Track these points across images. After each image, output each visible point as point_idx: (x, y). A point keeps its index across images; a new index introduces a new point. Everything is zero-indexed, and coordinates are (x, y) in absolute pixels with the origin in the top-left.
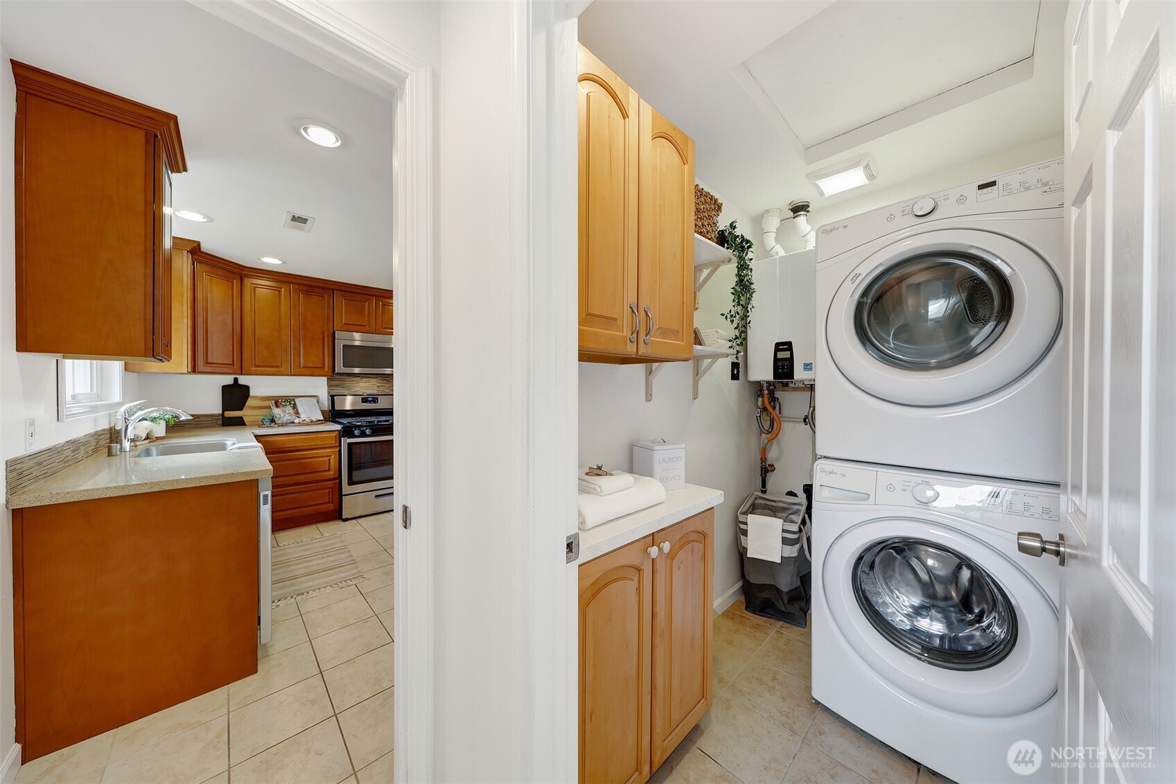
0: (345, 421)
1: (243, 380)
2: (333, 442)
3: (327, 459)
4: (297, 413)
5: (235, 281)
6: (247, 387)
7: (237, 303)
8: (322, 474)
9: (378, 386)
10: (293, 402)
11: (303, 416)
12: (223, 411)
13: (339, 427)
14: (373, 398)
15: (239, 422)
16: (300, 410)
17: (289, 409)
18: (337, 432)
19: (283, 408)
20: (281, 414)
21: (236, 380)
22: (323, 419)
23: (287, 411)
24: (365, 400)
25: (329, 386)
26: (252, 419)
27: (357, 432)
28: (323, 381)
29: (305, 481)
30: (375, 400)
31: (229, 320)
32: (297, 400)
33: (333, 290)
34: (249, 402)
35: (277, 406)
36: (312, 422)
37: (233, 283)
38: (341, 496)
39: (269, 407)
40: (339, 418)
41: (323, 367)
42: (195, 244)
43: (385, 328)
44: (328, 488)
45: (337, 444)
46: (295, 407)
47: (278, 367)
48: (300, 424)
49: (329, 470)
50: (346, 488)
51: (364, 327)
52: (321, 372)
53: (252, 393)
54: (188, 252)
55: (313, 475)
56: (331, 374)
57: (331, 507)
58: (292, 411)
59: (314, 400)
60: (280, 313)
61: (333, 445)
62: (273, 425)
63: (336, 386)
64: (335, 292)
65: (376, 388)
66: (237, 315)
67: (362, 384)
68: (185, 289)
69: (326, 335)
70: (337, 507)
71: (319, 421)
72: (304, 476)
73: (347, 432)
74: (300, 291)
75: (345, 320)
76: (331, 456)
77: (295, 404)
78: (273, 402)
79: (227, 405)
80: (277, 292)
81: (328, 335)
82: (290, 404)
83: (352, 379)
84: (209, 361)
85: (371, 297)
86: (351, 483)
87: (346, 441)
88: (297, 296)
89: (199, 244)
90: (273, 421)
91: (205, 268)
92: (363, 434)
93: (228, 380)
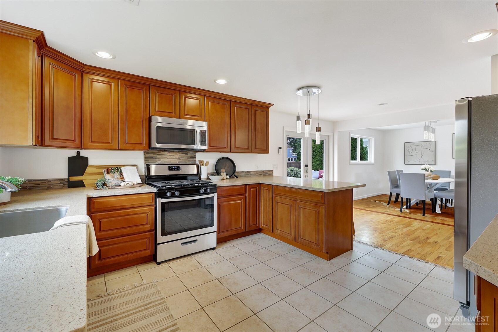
0: (159, 184)
1: (84, 153)
2: (150, 202)
3: (146, 215)
4: (123, 178)
5: (77, 76)
6: (87, 159)
7: (78, 92)
8: (141, 227)
9: (179, 158)
10: (120, 170)
11: (127, 180)
12: (69, 177)
13: (154, 190)
14: (176, 166)
15: (80, 185)
16: (125, 175)
17: (117, 175)
18: (153, 194)
19: (113, 174)
20: (111, 179)
21: (78, 153)
22: (141, 182)
23: (115, 177)
24: (170, 169)
25: (145, 158)
26: (90, 182)
27: (169, 194)
28: (141, 154)
29: (129, 233)
30: (178, 168)
31: (72, 105)
32: (123, 168)
33: (150, 86)
34: (88, 170)
35: (108, 173)
36: (133, 185)
37: (75, 76)
38: (156, 244)
39: (102, 174)
40: (153, 181)
41: (142, 143)
42: (39, 34)
43: (186, 115)
44: (146, 238)
45: (153, 203)
46: (121, 173)
47: (109, 143)
48: (125, 187)
49: (147, 224)
50: (160, 239)
51: (171, 114)
52: (140, 147)
53: (91, 162)
54: (34, 41)
55: (135, 228)
56: (147, 148)
57: (148, 253)
58: (119, 177)
59: (135, 168)
60: (111, 102)
61: (150, 204)
62: (104, 187)
63: (150, 157)
64: (151, 87)
65: (178, 160)
66: (78, 101)
67: (168, 157)
68: (31, 73)
69: (144, 119)
70: (153, 253)
71: (138, 184)
72: (129, 229)
73: (161, 193)
74: (126, 85)
75: (158, 108)
76: (148, 212)
77: (121, 171)
78: (105, 169)
79: (71, 172)
80: (109, 85)
81: (146, 119)
82: (117, 171)
83: (162, 153)
84: (54, 137)
85: (177, 91)
86: (164, 234)
87: (160, 201)
88: (123, 89)
89: (42, 34)
90: (104, 184)
91: (51, 61)
92: (173, 196)
93: (73, 153)
